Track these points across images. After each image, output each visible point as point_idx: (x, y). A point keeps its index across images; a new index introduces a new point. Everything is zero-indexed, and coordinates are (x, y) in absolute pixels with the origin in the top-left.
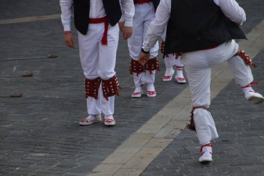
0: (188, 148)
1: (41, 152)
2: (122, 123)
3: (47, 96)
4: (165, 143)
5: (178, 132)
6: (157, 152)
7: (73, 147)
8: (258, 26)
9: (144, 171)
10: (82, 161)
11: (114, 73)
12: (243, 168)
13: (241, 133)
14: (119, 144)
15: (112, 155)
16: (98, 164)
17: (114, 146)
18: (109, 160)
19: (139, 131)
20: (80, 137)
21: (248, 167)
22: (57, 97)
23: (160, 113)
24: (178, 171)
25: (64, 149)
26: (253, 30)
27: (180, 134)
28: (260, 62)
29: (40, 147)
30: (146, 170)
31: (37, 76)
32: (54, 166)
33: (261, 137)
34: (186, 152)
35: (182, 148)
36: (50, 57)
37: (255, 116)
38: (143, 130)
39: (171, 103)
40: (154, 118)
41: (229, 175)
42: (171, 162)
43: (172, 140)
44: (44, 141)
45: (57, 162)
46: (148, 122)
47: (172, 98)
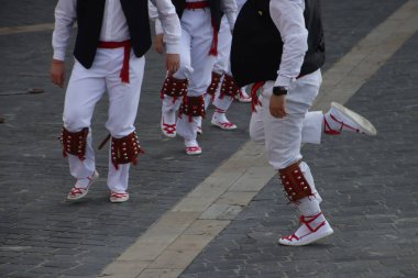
0: (254, 235)
1: (18, 244)
2: (148, 197)
3: (27, 155)
4: (218, 228)
5: (238, 210)
6: (203, 243)
7: (69, 235)
8: (363, 42)
9: (183, 273)
10: (84, 258)
11: (133, 130)
12: (340, 266)
13: (336, 211)
14: (144, 230)
15: (132, 247)
16: (111, 262)
17: (136, 233)
18: (127, 255)
19: (175, 209)
20: (81, 220)
21: (347, 264)
22: (44, 156)
23: (210, 180)
24: (237, 271)
25: (55, 239)
26: (354, 49)
27: (240, 214)
28: (365, 99)
29: (15, 236)
30: (187, 270)
31: (10, 122)
32: (39, 266)
33: (368, 216)
34: (250, 240)
35: (244, 236)
36: (32, 93)
37: (357, 184)
38: (184, 206)
39: (226, 164)
40: (199, 187)
41: (318, 277)
42: (227, 257)
43: (229, 222)
44: (24, 226)
45: (43, 260)
46: (190, 195)
47: (227, 156)
